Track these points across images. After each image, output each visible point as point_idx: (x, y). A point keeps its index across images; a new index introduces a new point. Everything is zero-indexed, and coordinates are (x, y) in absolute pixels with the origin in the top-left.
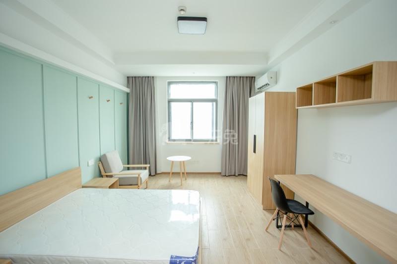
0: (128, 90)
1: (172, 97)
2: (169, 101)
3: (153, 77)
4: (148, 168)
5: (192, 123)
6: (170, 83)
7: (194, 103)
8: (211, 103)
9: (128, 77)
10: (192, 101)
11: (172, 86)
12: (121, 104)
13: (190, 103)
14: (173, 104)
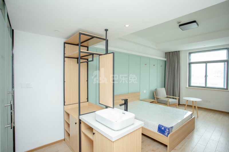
0: (165, 59)
1: (192, 61)
2: (190, 64)
3: (179, 51)
4: (178, 99)
5: (206, 76)
6: (190, 53)
7: (208, 64)
8: (223, 63)
9: (166, 53)
10: (206, 62)
11: (192, 55)
12: (161, 66)
13: (205, 64)
14: (192, 65)
